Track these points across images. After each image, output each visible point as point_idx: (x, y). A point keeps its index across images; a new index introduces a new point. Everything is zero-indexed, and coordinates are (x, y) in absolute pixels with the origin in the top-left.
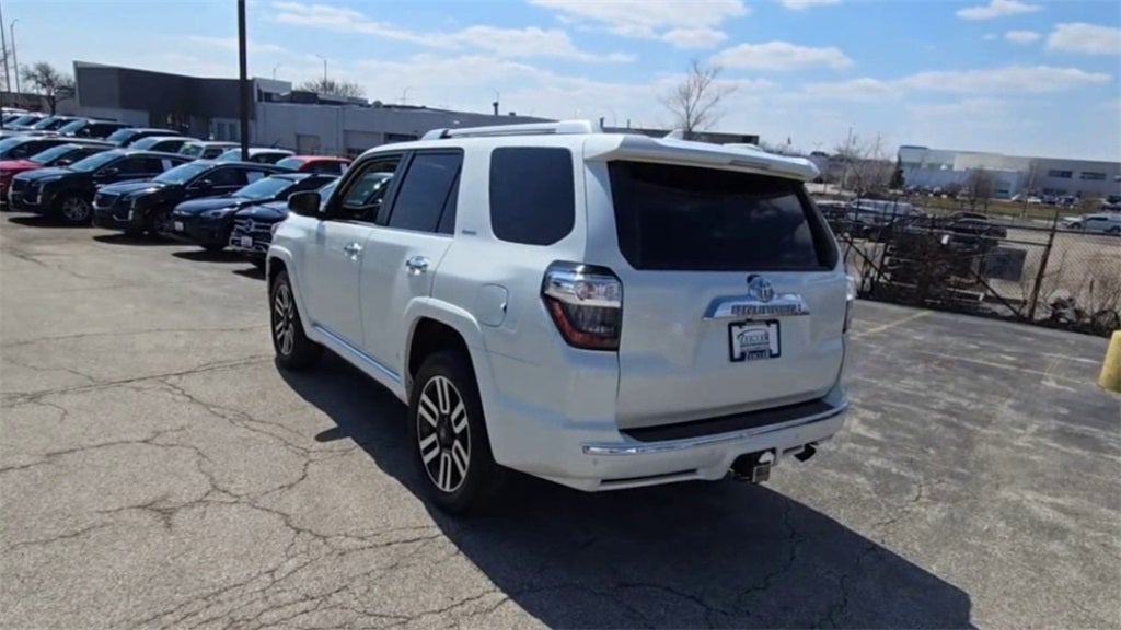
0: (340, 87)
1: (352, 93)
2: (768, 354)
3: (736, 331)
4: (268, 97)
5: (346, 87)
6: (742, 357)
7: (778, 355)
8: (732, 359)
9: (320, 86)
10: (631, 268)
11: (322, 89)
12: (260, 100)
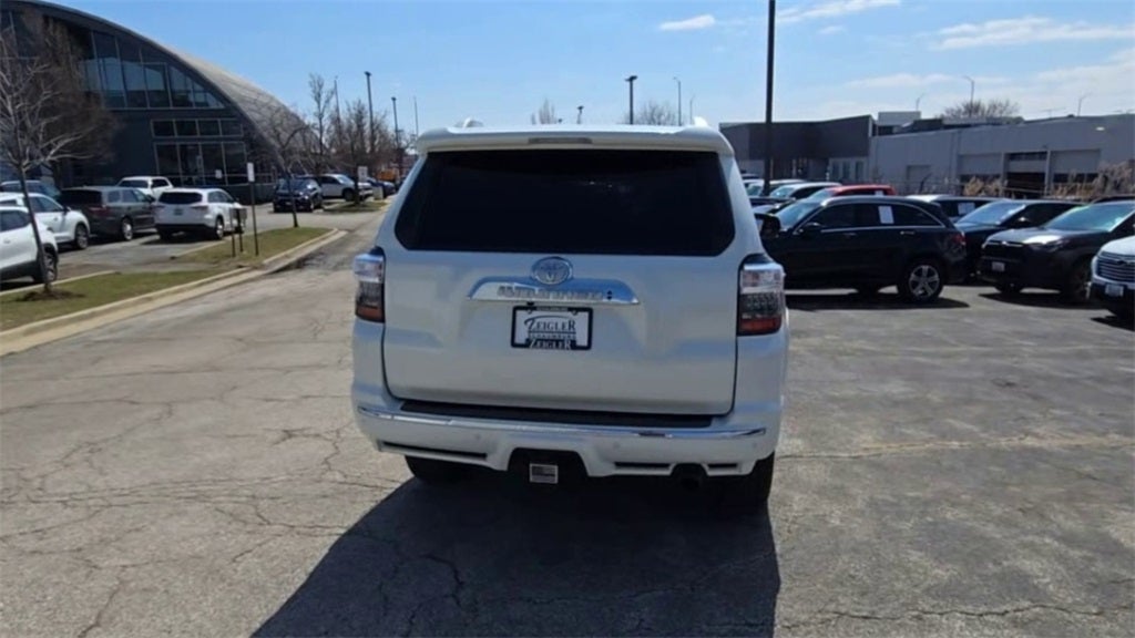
0: (987, 108)
1: (1001, 112)
2: (567, 345)
3: (522, 316)
4: (886, 130)
5: (994, 107)
6: (527, 345)
7: (588, 347)
8: (514, 345)
9: (963, 109)
10: (401, 248)
11: (965, 113)
12: (874, 134)
